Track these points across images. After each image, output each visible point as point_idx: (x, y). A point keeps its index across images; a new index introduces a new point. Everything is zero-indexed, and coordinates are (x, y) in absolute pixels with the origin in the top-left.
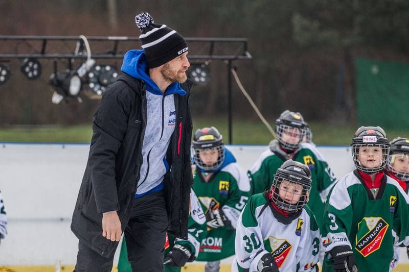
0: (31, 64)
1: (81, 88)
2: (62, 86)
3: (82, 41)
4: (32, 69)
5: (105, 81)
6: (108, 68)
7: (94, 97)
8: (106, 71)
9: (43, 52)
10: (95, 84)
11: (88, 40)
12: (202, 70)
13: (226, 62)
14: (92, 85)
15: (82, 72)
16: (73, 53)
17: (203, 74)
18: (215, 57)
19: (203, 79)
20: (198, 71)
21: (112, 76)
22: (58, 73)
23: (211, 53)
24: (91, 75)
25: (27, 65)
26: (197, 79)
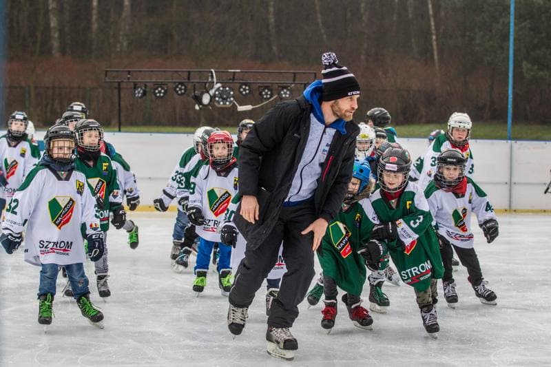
0: (180, 86)
1: (211, 100)
2: (198, 100)
3: (212, 72)
4: (181, 89)
5: (225, 96)
6: (227, 89)
7: (218, 106)
8: (226, 91)
9: (189, 79)
10: (219, 98)
11: (215, 72)
12: (288, 90)
13: (303, 85)
14: (217, 99)
15: (212, 92)
16: (208, 80)
17: (288, 93)
18: (296, 82)
19: (287, 96)
20: (285, 91)
21: (230, 93)
22: (196, 92)
23: (294, 80)
24: (217, 93)
25: (177, 87)
26: (284, 96)
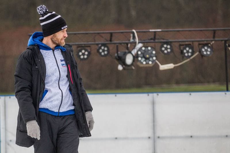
0: (103, 48)
1: (134, 61)
2: (122, 60)
3: (133, 33)
4: (104, 51)
5: (147, 56)
6: (149, 48)
7: (141, 65)
8: (149, 50)
9: (111, 40)
10: (142, 58)
11: (137, 32)
12: (208, 47)
13: (223, 42)
14: (140, 59)
15: (134, 52)
16: (129, 40)
17: (209, 50)
18: (216, 39)
19: (208, 53)
20: (206, 48)
21: (152, 53)
22: (119, 53)
23: (214, 37)
24: (139, 53)
25: (100, 48)
26: (205, 53)
